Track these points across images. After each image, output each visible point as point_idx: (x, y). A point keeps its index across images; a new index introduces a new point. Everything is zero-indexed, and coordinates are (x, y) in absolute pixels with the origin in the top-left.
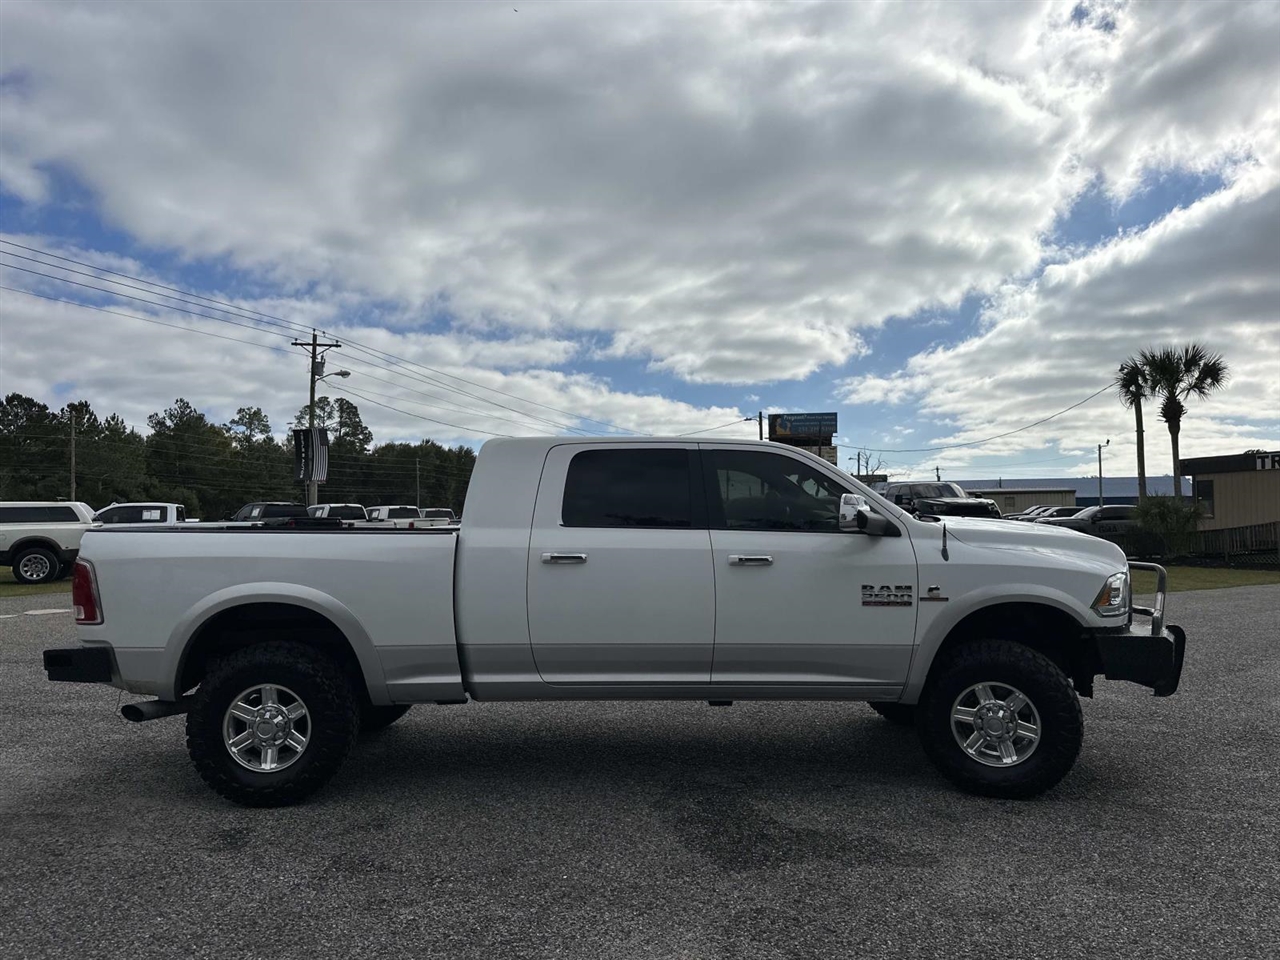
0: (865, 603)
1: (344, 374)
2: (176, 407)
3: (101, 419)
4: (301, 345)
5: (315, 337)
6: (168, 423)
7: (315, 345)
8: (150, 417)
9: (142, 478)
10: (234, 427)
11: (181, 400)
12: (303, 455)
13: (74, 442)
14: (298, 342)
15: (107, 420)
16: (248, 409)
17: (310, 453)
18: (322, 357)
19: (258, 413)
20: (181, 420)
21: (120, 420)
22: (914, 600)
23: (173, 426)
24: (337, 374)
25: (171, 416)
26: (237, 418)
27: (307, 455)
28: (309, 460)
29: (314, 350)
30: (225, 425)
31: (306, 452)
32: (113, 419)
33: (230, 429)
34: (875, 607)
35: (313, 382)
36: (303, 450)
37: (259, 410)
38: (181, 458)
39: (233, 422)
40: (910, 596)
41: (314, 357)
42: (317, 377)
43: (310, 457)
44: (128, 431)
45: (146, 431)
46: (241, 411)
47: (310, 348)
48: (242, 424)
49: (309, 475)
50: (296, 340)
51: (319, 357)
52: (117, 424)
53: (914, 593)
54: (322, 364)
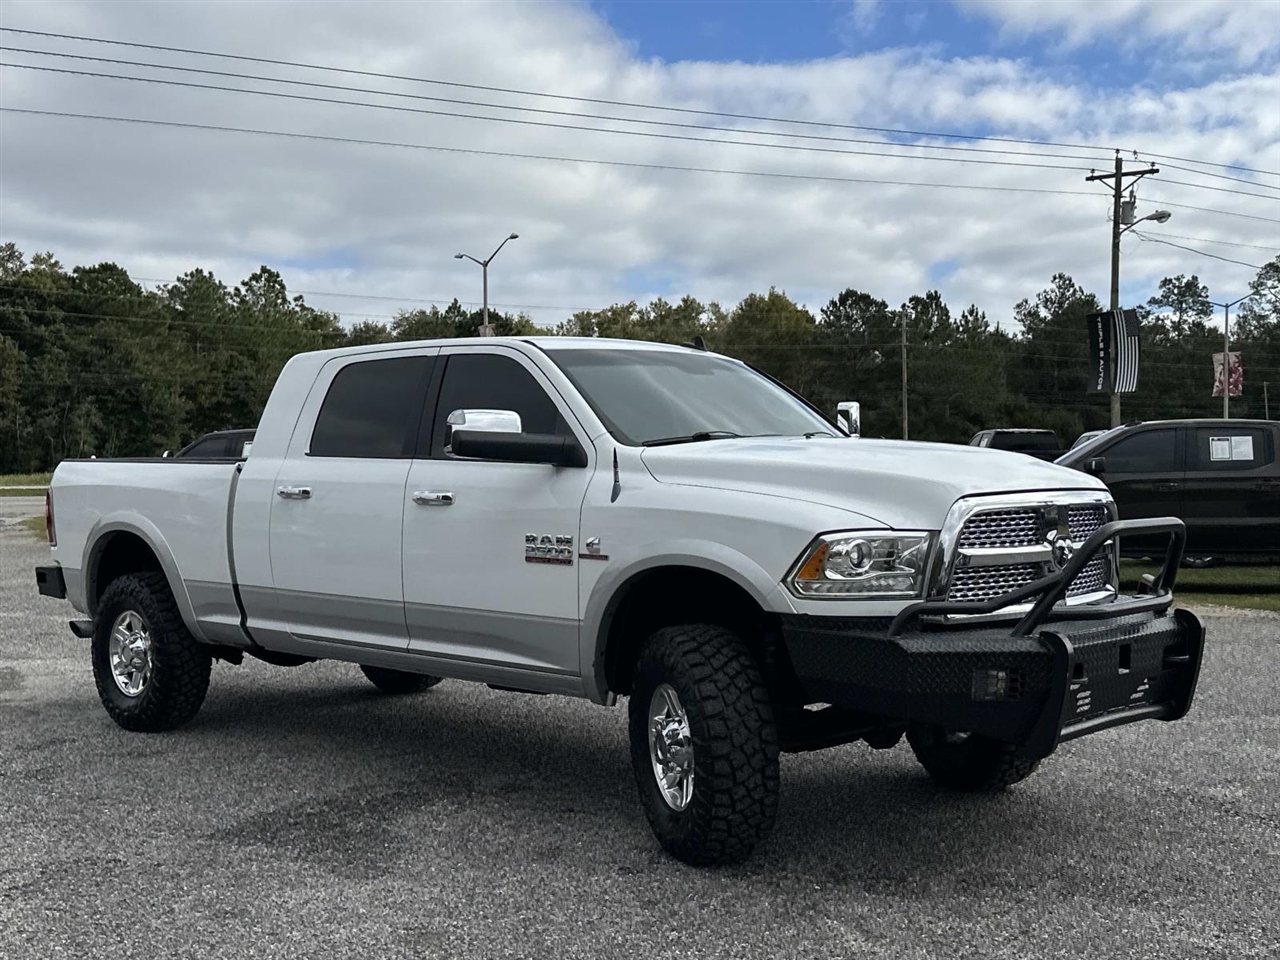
0: (529, 559)
1: (1161, 217)
2: (1054, 286)
3: (955, 315)
4: (1100, 178)
5: (1119, 162)
6: (1043, 313)
7: (1118, 175)
8: (1018, 306)
9: (1005, 397)
10: (1154, 308)
11: (1061, 277)
12: (1102, 354)
13: (904, 351)
14: (1096, 174)
15: (964, 316)
16: (1178, 279)
17: (1112, 350)
18: (1132, 192)
19: (1192, 285)
20: (1060, 307)
21: (980, 313)
22: (575, 558)
23: (1050, 317)
24: (1150, 218)
25: (1047, 302)
26: (1158, 294)
27: (1107, 353)
28: (1111, 361)
29: (1118, 184)
30: (1141, 307)
31: (1106, 349)
32: (971, 312)
33: (1148, 313)
34: (538, 565)
35: (1116, 235)
36: (1101, 345)
37: (1195, 278)
38: (1062, 365)
39: (1153, 301)
40: (569, 552)
41: (1118, 195)
42: (1122, 226)
43: (1112, 355)
44: (991, 329)
45: (1014, 329)
46: (1166, 282)
47: (1112, 182)
48: (1167, 304)
49: (1110, 383)
50: (1093, 171)
51: (1126, 194)
52: (976, 319)
53: (574, 548)
54: (1131, 205)
